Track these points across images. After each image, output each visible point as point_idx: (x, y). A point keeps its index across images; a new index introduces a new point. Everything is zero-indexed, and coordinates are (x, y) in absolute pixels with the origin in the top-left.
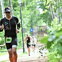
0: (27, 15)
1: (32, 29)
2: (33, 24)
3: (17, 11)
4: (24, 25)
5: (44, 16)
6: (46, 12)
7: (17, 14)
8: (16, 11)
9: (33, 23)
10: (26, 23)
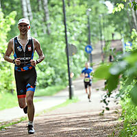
0: (79, 16)
1: (90, 47)
2: (93, 36)
3: (56, 6)
4: (73, 38)
5: (117, 17)
6: (120, 10)
7: (56, 14)
8: (54, 8)
9: (92, 33)
10: (75, 34)
